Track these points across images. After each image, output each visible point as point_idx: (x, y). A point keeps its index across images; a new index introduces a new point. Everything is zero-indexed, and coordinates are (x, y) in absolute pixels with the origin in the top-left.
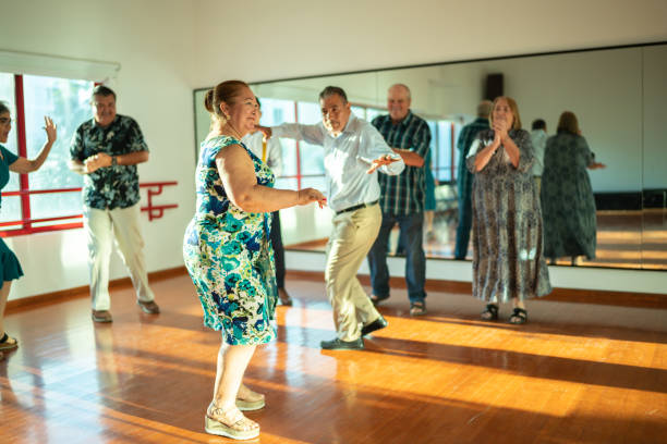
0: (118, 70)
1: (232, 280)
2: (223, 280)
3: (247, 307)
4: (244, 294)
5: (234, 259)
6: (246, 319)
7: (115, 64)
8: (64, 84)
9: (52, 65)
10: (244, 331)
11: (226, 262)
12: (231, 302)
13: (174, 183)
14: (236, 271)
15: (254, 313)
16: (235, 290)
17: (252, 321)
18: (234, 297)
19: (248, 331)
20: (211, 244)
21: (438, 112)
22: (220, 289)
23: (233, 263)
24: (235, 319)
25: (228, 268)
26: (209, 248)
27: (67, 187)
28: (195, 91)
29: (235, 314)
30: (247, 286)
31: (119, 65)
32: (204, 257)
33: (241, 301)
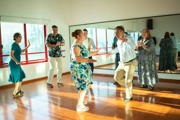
0: (50, 21)
1: (82, 75)
2: (80, 75)
3: (86, 81)
4: (85, 78)
5: (82, 70)
6: (85, 84)
7: (49, 20)
8: (36, 25)
9: (34, 21)
10: (85, 86)
11: (80, 71)
12: (82, 80)
13: (65, 51)
14: (83, 73)
15: (87, 82)
16: (83, 77)
17: (87, 84)
18: (82, 79)
19: (86, 86)
20: (76, 67)
21: (135, 30)
22: (79, 77)
23: (81, 71)
24: (83, 84)
25: (81, 73)
26: (76, 68)
27: (37, 52)
28: (69, 26)
29: (83, 83)
30: (85, 76)
31: (50, 20)
32: (75, 70)
33: (84, 80)
